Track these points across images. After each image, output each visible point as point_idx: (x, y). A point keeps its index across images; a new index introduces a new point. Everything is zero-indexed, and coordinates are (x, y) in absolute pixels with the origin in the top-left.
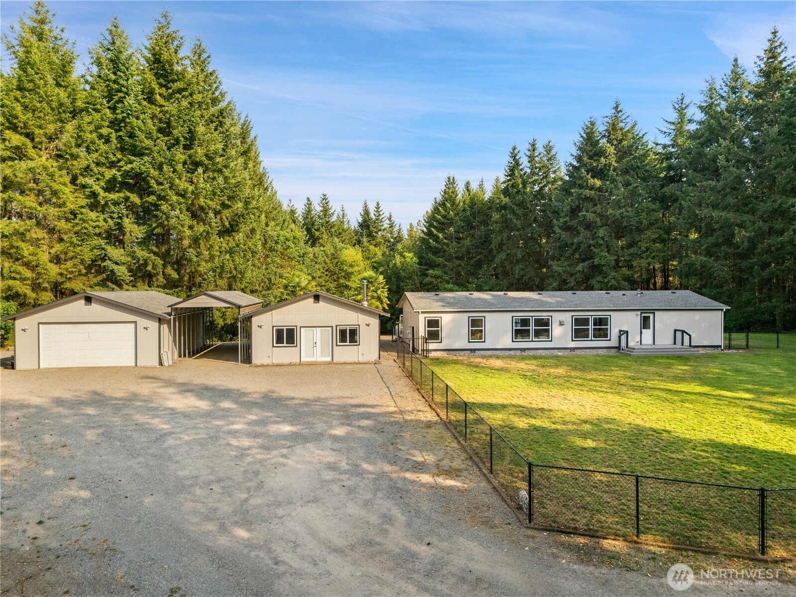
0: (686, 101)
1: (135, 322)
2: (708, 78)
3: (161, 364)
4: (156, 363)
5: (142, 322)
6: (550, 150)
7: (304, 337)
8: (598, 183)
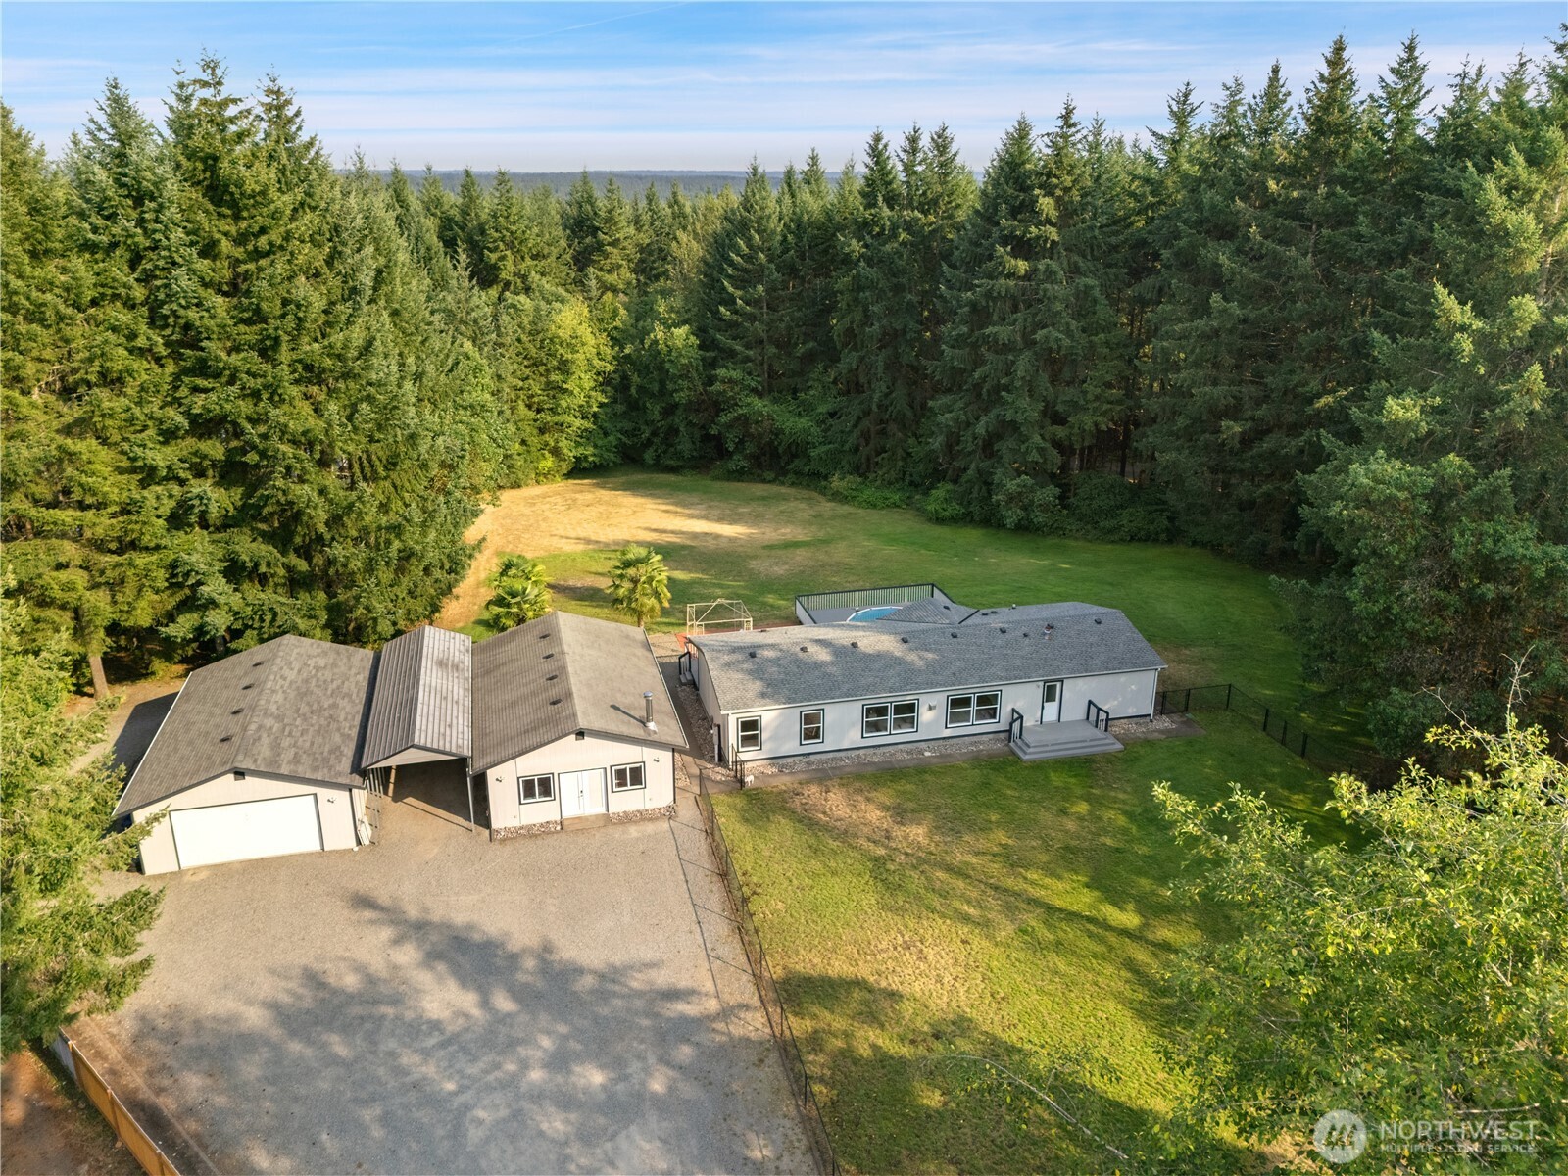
0: (1193, 99)
1: (315, 795)
2: (1231, 83)
3: (359, 842)
4: (352, 844)
5: (324, 793)
6: (945, 147)
7: (566, 786)
8: (1022, 266)
